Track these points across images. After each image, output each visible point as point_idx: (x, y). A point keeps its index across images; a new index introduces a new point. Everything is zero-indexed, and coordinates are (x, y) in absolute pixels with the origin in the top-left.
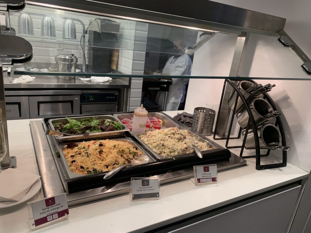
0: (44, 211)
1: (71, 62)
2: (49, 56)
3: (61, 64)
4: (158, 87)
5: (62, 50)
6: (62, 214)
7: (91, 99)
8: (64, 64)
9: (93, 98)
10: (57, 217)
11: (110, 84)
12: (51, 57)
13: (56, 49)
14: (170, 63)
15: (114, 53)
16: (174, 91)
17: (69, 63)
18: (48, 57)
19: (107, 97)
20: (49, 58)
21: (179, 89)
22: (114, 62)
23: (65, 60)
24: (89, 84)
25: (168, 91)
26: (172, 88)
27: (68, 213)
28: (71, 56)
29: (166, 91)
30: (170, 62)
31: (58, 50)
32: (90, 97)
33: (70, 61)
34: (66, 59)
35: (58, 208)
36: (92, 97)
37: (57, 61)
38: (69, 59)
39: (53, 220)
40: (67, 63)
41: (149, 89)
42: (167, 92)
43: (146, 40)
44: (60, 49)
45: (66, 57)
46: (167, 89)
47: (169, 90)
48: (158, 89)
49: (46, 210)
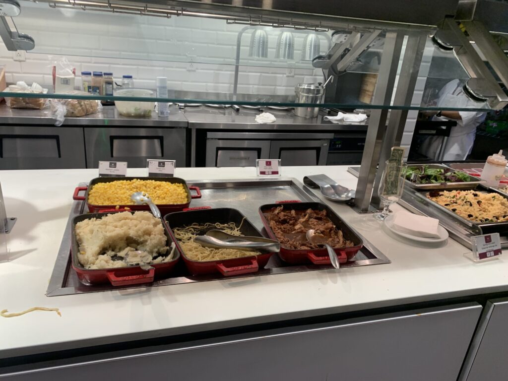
0: (484, 247)
1: (317, 94)
2: (276, 86)
3: (303, 96)
4: (434, 130)
5: (293, 77)
6: (497, 252)
7: (337, 146)
8: (308, 96)
9: (340, 144)
10: (493, 254)
11: (366, 124)
12: (278, 87)
13: (285, 75)
14: (453, 94)
15: (366, 79)
16: (458, 136)
17: (314, 95)
18: (274, 87)
19: (359, 143)
20: (275, 89)
21: (468, 134)
22: (367, 93)
23: (309, 91)
24: (340, 123)
25: (448, 135)
26: (455, 131)
27: (501, 253)
28: (318, 85)
29: (445, 136)
30: (452, 92)
31: (288, 76)
32: (337, 143)
33: (316, 92)
34: (311, 89)
35: (493, 246)
36: (340, 142)
37: (299, 93)
38: (314, 90)
39: (491, 256)
40: (311, 95)
41: (420, 132)
42: (446, 138)
43: (430, 60)
44: (289, 75)
45: (310, 86)
46: (447, 133)
47: (451, 135)
48: (434, 132)
49: (486, 246)
